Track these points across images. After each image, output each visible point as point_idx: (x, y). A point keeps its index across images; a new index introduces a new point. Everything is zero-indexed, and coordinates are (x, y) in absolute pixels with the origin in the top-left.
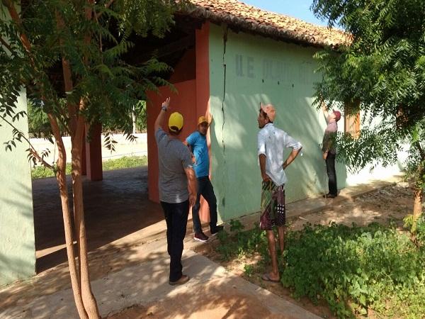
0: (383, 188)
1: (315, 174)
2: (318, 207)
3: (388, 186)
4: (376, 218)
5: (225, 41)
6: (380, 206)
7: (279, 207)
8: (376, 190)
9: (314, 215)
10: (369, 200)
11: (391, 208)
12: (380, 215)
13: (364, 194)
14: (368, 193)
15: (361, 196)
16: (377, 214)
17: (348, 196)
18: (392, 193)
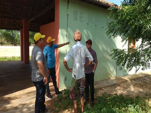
0: (145, 76)
1: (113, 68)
2: (113, 84)
3: (148, 76)
4: (140, 92)
5: (68, 3)
6: (142, 86)
7: (81, 87)
8: (142, 77)
9: (110, 87)
10: (138, 82)
11: (148, 87)
12: (142, 91)
13: (136, 79)
14: (138, 78)
15: (134, 80)
16: (141, 90)
17: (128, 80)
18: (150, 79)
